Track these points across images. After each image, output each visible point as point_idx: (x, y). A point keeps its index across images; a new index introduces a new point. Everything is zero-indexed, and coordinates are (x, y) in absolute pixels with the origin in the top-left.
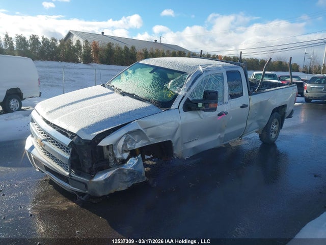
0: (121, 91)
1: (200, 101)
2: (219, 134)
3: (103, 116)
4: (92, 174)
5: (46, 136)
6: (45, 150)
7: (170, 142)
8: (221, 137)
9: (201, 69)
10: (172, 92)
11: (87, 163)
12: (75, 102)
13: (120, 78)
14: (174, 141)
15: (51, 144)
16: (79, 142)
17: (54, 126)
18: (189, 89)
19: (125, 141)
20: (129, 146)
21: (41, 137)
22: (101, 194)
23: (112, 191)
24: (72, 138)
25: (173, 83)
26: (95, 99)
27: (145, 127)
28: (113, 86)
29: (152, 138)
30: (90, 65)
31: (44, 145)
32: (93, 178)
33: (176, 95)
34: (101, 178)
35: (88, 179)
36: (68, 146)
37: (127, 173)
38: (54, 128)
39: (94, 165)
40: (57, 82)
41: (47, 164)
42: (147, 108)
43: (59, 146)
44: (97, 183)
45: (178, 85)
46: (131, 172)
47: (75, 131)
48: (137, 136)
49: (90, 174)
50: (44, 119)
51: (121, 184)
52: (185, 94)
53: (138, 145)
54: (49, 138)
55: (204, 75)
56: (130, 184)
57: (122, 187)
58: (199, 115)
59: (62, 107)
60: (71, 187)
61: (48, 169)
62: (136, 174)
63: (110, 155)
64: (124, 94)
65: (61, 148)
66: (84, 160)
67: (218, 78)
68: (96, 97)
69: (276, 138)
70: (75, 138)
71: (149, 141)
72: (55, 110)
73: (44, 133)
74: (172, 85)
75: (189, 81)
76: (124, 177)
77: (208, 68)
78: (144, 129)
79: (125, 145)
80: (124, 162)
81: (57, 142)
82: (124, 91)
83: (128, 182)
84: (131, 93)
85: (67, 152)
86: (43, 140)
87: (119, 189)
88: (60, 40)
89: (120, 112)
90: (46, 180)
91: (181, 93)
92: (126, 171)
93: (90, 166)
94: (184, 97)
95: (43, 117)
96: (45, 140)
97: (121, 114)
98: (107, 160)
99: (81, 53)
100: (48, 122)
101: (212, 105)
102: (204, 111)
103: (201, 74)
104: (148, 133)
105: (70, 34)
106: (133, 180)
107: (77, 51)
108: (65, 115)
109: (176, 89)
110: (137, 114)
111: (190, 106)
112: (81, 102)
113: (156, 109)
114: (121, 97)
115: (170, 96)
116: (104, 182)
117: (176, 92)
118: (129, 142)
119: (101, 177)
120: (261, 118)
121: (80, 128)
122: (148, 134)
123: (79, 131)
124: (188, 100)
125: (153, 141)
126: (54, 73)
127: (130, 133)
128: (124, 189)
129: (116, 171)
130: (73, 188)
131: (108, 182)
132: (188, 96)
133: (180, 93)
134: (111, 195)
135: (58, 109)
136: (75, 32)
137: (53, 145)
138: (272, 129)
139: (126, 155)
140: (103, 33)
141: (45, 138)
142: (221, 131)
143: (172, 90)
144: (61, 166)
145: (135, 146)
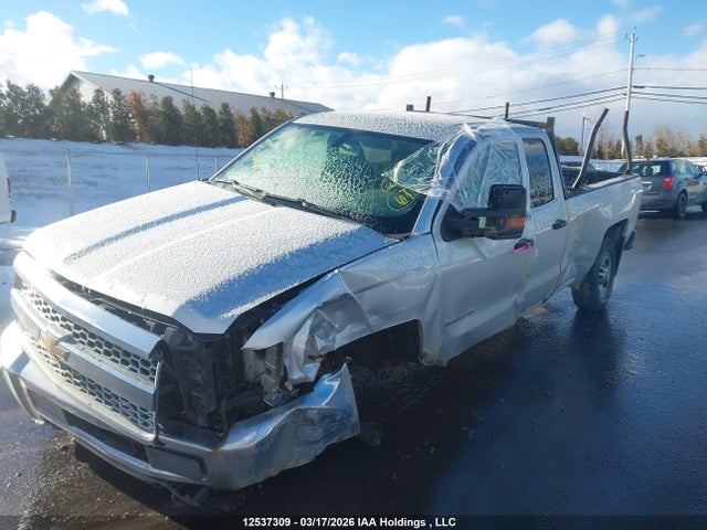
0: (264, 195)
1: (483, 212)
2: (515, 297)
3: (243, 263)
4: (217, 431)
5: (69, 328)
6: (69, 369)
7: (415, 323)
8: (518, 302)
9: (468, 131)
10: (408, 190)
11: (206, 401)
12: (145, 227)
13: (250, 163)
14: (424, 319)
15: (91, 350)
16: (185, 342)
17: (95, 297)
18: (451, 181)
19: (312, 331)
20: (320, 344)
21: (52, 331)
22: (242, 483)
23: (274, 473)
24: (158, 330)
25: (406, 166)
26: (198, 215)
27: (358, 289)
28: (237, 183)
29: (375, 317)
30: (129, 147)
31: (67, 355)
32: (223, 440)
33: (421, 199)
34: (245, 439)
35: (207, 446)
36: (151, 355)
37: (316, 419)
38: (97, 303)
39: (223, 405)
40: (54, 187)
41: (74, 408)
42: (352, 234)
43: (117, 355)
44: (237, 454)
45: (419, 173)
46: (327, 416)
47: (168, 309)
48: (339, 314)
49: (211, 428)
50: (60, 279)
51: (298, 449)
52: (445, 195)
53: (340, 340)
54: (81, 332)
55: (480, 147)
56: (321, 447)
57: (300, 457)
58: (476, 248)
59: (110, 240)
60: (152, 470)
61: (74, 419)
62: (338, 418)
63: (268, 371)
64: (273, 200)
65: (125, 363)
66: (194, 393)
67: (508, 155)
68: (199, 210)
69: (608, 295)
70: (170, 330)
71: (368, 325)
72: (89, 250)
73: (64, 319)
74: (402, 174)
75: (448, 163)
76: (308, 430)
77: (481, 130)
78: (356, 293)
79: (311, 341)
80: (305, 388)
81: (109, 345)
82: (272, 193)
83: (317, 442)
84: (294, 197)
85: (145, 372)
86: (61, 340)
87: (292, 465)
88: (51, 92)
89: (287, 249)
90: (65, 448)
91: (433, 193)
92: (313, 414)
93: (213, 408)
94: (441, 202)
95: (53, 272)
96: (69, 340)
97: (291, 254)
98: (257, 387)
99: (107, 121)
100: (74, 287)
101: (513, 223)
102: (493, 238)
103: (472, 144)
104: (366, 301)
105: (72, 80)
106: (328, 435)
107: (97, 116)
108: (127, 263)
109: (416, 182)
110: (331, 252)
111: (457, 226)
112: (161, 226)
113: (375, 238)
114: (269, 209)
115: (403, 201)
116: (256, 451)
117: (418, 191)
118: (321, 331)
119: (247, 438)
120: (584, 251)
121: (183, 301)
122: (365, 308)
123: (182, 308)
124: (451, 211)
125: (378, 324)
126: (45, 165)
127: (325, 305)
128: (304, 462)
129: (288, 417)
130: (157, 471)
131: (265, 449)
132: (449, 199)
133: (430, 193)
134: (269, 482)
135: (97, 246)
136: (85, 74)
137: (97, 355)
138: (601, 277)
139: (312, 370)
140: (151, 77)
141: (69, 333)
142: (518, 287)
143: (405, 186)
144: (125, 414)
145: (334, 341)
